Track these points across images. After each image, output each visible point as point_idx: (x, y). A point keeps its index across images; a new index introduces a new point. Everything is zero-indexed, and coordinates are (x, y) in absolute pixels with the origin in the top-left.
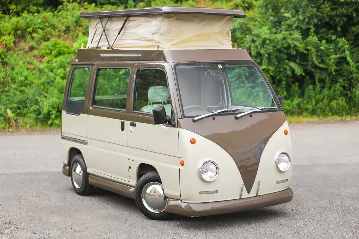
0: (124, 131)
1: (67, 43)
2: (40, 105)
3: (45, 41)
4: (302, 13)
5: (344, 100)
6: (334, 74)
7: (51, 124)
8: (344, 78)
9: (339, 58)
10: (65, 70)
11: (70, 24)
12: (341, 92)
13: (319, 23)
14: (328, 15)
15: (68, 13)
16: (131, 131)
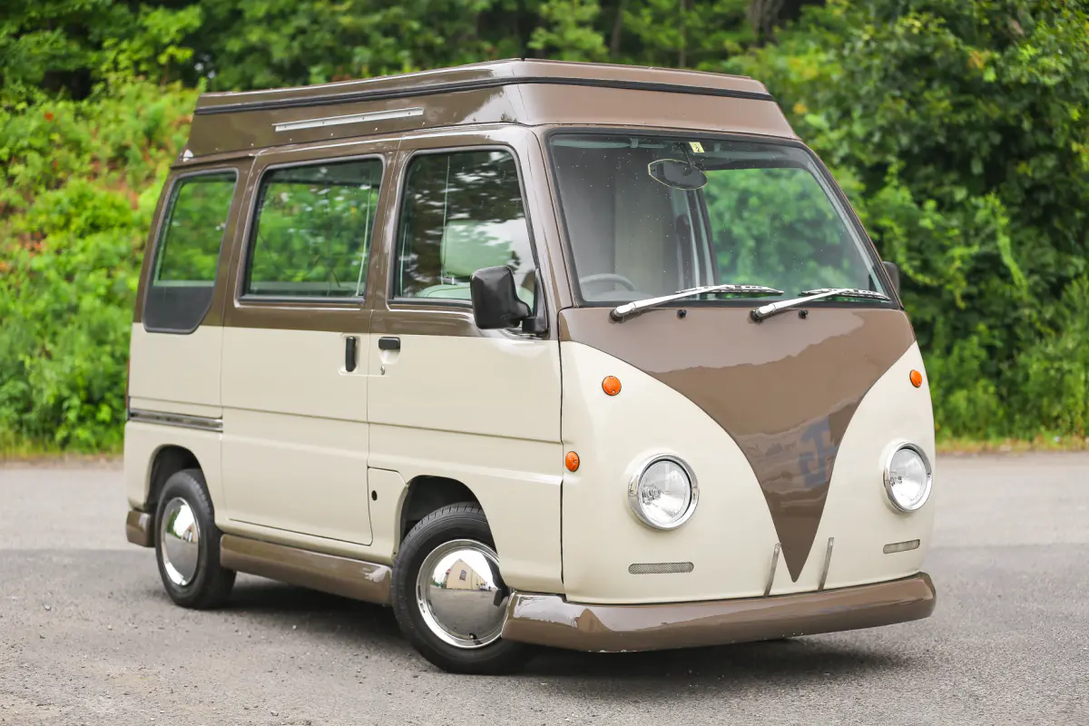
0: (356, 371)
1: (119, 197)
2: (31, 380)
3: (48, 187)
4: (862, 117)
5: (992, 389)
6: (962, 304)
7: (66, 442)
8: (992, 321)
9: (977, 258)
10: (109, 276)
11: (129, 139)
12: (982, 367)
13: (916, 149)
14: (942, 125)
15: (124, 107)
16: (382, 369)
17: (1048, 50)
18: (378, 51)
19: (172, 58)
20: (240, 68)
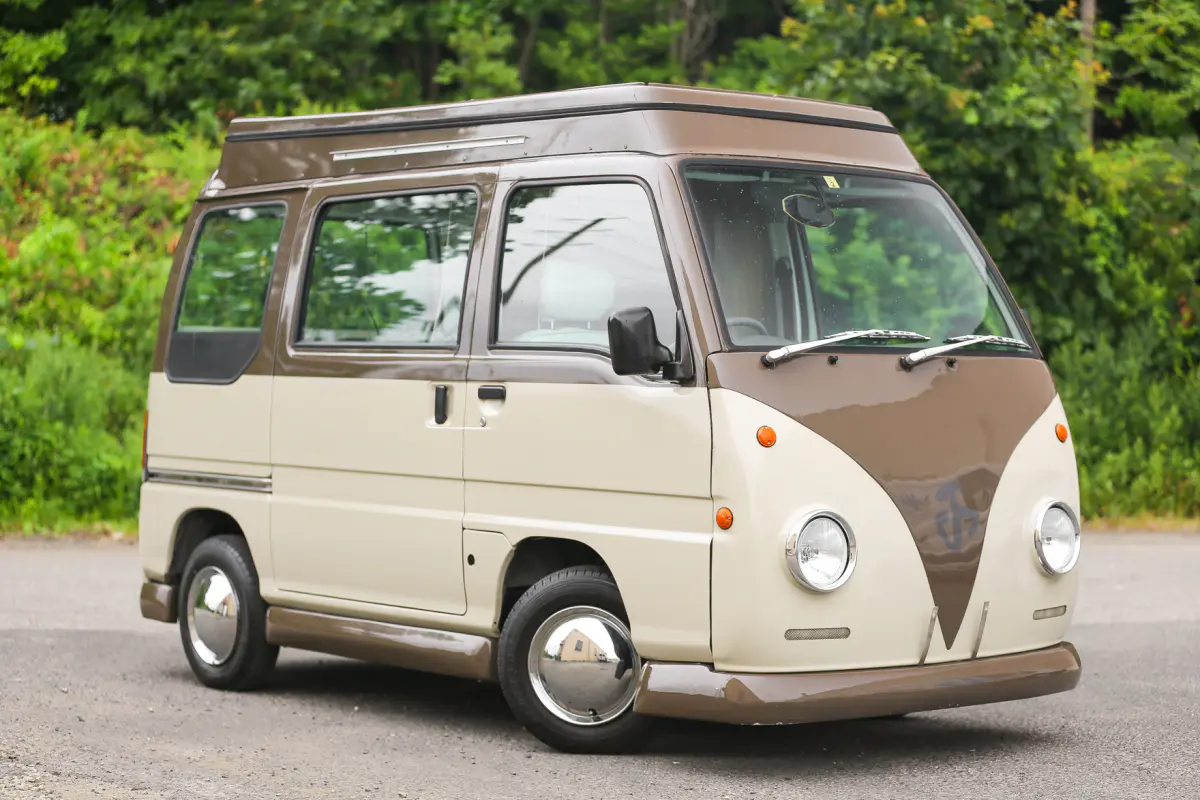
0: (448, 423)
16: (482, 420)
17: (1034, 89)
18: (267, 84)
19: (34, 88)
20: (107, 102)
